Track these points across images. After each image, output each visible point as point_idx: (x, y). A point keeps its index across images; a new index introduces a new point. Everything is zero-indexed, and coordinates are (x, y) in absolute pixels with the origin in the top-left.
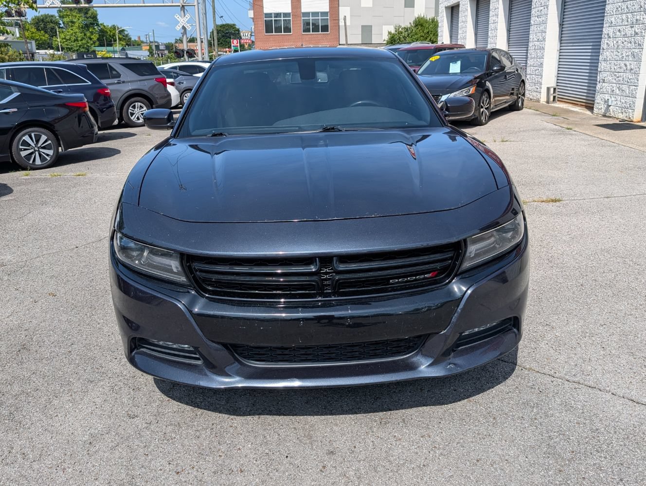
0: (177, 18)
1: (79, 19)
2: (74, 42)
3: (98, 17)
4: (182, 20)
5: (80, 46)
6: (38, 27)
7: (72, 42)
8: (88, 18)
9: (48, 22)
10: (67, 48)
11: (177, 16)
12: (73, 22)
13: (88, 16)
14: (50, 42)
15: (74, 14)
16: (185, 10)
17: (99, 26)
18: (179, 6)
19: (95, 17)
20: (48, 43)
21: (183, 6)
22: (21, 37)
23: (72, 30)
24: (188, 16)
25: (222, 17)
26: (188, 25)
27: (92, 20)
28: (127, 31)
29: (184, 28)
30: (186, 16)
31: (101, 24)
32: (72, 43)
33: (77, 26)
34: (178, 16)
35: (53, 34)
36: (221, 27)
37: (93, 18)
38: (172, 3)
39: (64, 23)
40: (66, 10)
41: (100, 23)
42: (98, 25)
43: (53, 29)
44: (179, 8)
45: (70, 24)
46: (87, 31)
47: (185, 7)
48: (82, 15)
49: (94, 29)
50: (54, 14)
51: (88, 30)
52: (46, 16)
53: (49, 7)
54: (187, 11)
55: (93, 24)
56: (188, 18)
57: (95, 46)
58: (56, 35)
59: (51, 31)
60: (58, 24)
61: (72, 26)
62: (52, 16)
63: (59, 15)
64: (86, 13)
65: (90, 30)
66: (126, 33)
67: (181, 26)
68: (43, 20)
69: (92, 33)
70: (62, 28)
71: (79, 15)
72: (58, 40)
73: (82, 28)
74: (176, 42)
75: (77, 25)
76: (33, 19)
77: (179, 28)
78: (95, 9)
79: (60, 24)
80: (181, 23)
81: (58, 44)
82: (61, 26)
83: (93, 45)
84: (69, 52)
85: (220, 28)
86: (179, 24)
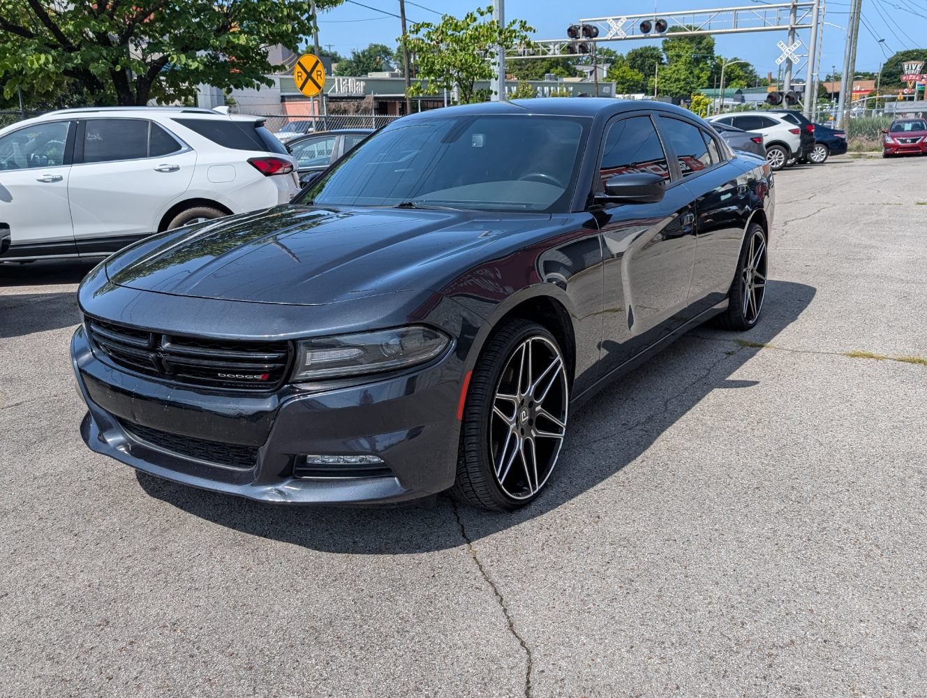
0: (780, 46)
1: (687, 52)
2: (675, 82)
3: (715, 48)
4: (787, 50)
5: (681, 89)
6: (634, 63)
7: (671, 82)
8: (700, 50)
9: (648, 57)
10: (664, 91)
11: (780, 44)
12: (679, 56)
13: (701, 46)
14: (645, 83)
15: (683, 45)
16: (796, 35)
17: (714, 60)
18: (787, 29)
19: (710, 49)
20: (643, 85)
21: (793, 29)
22: (610, 77)
23: (676, 66)
24: (798, 43)
25: (882, 41)
26: (795, 56)
27: (705, 52)
28: (752, 66)
29: (789, 61)
30: (795, 43)
31: (717, 57)
32: (672, 85)
33: (684, 61)
34: (783, 44)
35: (651, 72)
36: (903, 55)
37: (707, 49)
38: (778, 25)
39: (668, 58)
40: (674, 40)
41: (715, 56)
42: (712, 58)
43: (652, 66)
44: (787, 32)
45: (675, 58)
46: (695, 67)
47: (796, 30)
48: (694, 45)
49: (706, 64)
50: (656, 46)
51: (698, 65)
52: (647, 49)
53: (611, 40)
54: (798, 36)
55: (705, 58)
56: (798, 46)
57: (702, 88)
58: (654, 75)
59: (649, 68)
60: (659, 59)
61: (677, 61)
62: (654, 49)
63: (664, 46)
64: (700, 43)
65: (701, 66)
66: (751, 68)
67: (785, 59)
68: (641, 55)
69: (702, 70)
70: (664, 64)
71: (688, 46)
72: (655, 82)
73: (689, 63)
74: (828, 80)
75: (683, 59)
76: (629, 54)
77: (780, 61)
78: (712, 36)
79: (662, 59)
80: (785, 53)
81: (654, 86)
82: (663, 62)
83: (701, 87)
84: (666, 96)
85: (902, 57)
86: (782, 56)
